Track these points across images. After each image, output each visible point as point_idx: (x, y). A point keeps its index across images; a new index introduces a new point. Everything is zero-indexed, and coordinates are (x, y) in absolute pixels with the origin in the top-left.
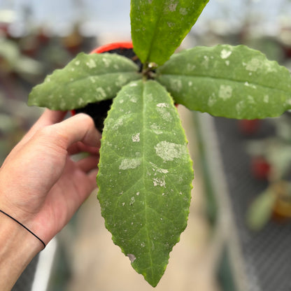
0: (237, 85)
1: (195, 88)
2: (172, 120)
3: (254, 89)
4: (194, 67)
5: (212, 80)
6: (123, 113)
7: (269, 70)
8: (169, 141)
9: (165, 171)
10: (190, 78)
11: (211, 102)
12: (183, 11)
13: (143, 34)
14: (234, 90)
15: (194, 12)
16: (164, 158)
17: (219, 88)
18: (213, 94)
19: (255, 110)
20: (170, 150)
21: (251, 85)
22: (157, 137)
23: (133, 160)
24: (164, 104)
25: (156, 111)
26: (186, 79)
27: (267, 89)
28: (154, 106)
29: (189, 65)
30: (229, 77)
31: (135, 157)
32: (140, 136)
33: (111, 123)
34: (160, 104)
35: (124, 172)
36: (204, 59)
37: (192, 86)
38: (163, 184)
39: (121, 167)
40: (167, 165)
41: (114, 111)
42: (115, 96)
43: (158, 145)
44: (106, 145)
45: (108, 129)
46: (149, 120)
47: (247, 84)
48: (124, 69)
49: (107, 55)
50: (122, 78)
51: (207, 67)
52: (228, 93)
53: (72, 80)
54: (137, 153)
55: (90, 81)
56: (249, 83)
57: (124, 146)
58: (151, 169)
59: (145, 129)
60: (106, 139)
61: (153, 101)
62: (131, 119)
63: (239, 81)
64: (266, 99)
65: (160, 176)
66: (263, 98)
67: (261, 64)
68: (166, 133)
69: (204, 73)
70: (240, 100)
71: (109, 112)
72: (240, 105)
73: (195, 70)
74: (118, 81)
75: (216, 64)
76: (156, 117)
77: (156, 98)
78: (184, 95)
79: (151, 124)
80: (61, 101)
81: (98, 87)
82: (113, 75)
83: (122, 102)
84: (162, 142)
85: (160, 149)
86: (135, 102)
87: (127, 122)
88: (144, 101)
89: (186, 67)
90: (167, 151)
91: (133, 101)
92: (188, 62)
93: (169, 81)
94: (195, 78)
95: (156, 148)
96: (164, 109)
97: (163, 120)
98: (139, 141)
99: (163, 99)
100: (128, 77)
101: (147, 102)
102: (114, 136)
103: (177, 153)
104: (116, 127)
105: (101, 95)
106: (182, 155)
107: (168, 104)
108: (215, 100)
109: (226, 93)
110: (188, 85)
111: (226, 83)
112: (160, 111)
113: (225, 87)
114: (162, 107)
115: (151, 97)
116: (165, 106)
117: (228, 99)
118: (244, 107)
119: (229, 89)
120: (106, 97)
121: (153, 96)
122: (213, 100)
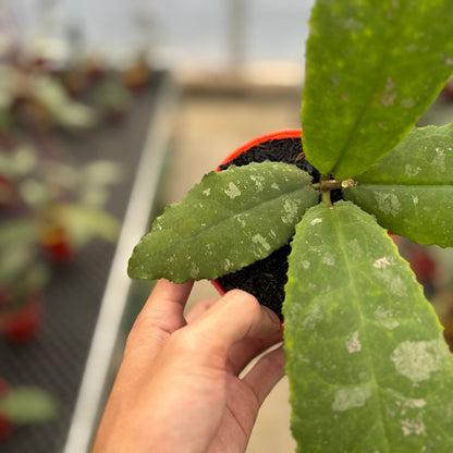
1: (425, 208)
2: (407, 292)
4: (419, 169)
6: (316, 292)
8: (414, 340)
9: (420, 403)
10: (413, 189)
12: (408, 103)
15: (426, 99)
16: (412, 377)
20: (419, 359)
22: (390, 335)
23: (357, 389)
24: (384, 260)
25: (374, 278)
28: (369, 269)
29: (408, 167)
31: (359, 382)
32: (360, 338)
33: (297, 314)
34: (378, 261)
35: (344, 415)
36: (435, 154)
37: (420, 205)
38: (421, 429)
39: (336, 406)
40: (421, 390)
41: (295, 284)
43: (396, 351)
44: (296, 359)
45: (296, 324)
46: (367, 300)
49: (253, 166)
50: (289, 207)
51: (443, 169)
53: (204, 225)
54: (362, 375)
57: (334, 363)
58: (393, 401)
59: (363, 319)
60: (294, 347)
62: (336, 305)
65: (413, 413)
68: (405, 322)
69: (439, 179)
71: (287, 287)
73: (420, 174)
74: (285, 214)
76: (379, 293)
77: (367, 248)
78: (406, 220)
79: (374, 309)
80: (190, 266)
81: (253, 235)
82: (272, 202)
83: (306, 265)
84: (403, 344)
85: (402, 359)
86: (333, 264)
87: (329, 313)
88: (346, 257)
89: (404, 171)
90: (415, 360)
91: (329, 263)
92: (405, 163)
93: (372, 196)
94: (423, 189)
95: (395, 360)
96: (389, 271)
97: (393, 296)
98: (359, 349)
99: (381, 248)
100: (299, 201)
101: (354, 258)
102: (310, 342)
103: (432, 361)
104: (310, 323)
105: (263, 248)
106: (443, 360)
107: (391, 258)
110: (412, 202)
112: (382, 276)
114: (384, 266)
115: (358, 247)
116: (389, 264)
120: (271, 250)
121: (361, 245)
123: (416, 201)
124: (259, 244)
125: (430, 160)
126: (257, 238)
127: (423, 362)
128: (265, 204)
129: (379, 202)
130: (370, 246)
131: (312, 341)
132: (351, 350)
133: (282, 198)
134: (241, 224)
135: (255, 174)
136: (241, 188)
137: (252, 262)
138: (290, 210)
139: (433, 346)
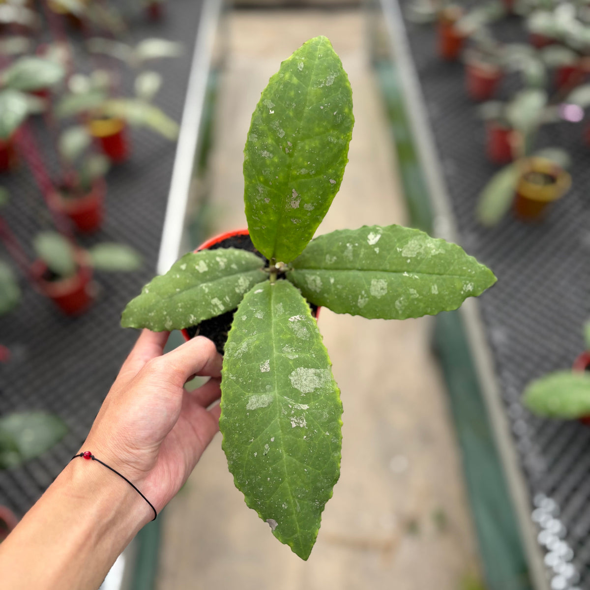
0: (393, 276)
1: (338, 286)
2: (309, 338)
3: (416, 279)
4: (335, 258)
5: (360, 274)
6: (247, 335)
7: (434, 252)
8: (307, 367)
9: (305, 407)
10: (331, 272)
11: (361, 302)
12: (309, 207)
13: (264, 232)
14: (390, 284)
15: (321, 205)
16: (302, 390)
17: (370, 284)
18: (363, 292)
19: (422, 305)
20: (309, 379)
21: (411, 275)
22: (291, 363)
23: (264, 395)
24: (298, 317)
25: (288, 328)
26: (327, 274)
27: (434, 277)
28: (286, 321)
29: (328, 257)
30: (381, 268)
31: (265, 392)
32: (270, 364)
33: (233, 349)
34: (293, 317)
35: (253, 412)
36: (346, 247)
37: (335, 284)
38: (304, 424)
39: (248, 407)
40: (307, 398)
41: (235, 331)
42: (235, 310)
43: (293, 373)
44: (228, 378)
45: (230, 356)
46: (280, 340)
47: (406, 274)
48: (246, 268)
49: (220, 251)
50: (243, 281)
51: (351, 258)
52: (382, 289)
53: (178, 290)
54: (268, 387)
55: (202, 290)
56: (408, 272)
57: (251, 378)
58: (286, 405)
59: (275, 353)
60: (228, 370)
61: (284, 313)
62: (257, 342)
63: (395, 272)
64: (435, 290)
65: (299, 413)
66: (430, 289)
67: (421, 246)
68: (303, 355)
69: (349, 266)
70: (399, 296)
71: (229, 333)
72: (400, 302)
73: (336, 262)
74: (239, 286)
75: (362, 252)
76: (289, 336)
77: (287, 309)
78: (326, 295)
79: (283, 347)
80: (166, 319)
81: (213, 298)
82: (231, 278)
83: (244, 318)
84: (298, 369)
85: (296, 378)
86: (262, 318)
87: (252, 347)
88: (272, 314)
89: (325, 259)
90: (305, 380)
91: (259, 317)
92: (327, 253)
93: (304, 277)
94: (337, 273)
95: (291, 378)
96: (299, 324)
97: (298, 339)
98: (268, 370)
99: (297, 309)
100: (251, 279)
101: (277, 315)
102: (237, 366)
103: (318, 381)
104: (239, 354)
105: (218, 308)
106: (325, 382)
107: (303, 316)
108: (367, 299)
109: (379, 289)
110: (329, 282)
111: (379, 276)
112: (293, 327)
113: (377, 282)
114: (296, 320)
115: (282, 308)
116: (300, 319)
117: (383, 296)
118: (406, 304)
119: (383, 283)
120: (224, 310)
121: (284, 307)
122: (363, 300)
123: (332, 281)
124: (216, 306)
125: (343, 252)
126: (215, 301)
127: (311, 381)
128: (225, 279)
129: (308, 282)
130: (290, 307)
131: (239, 365)
133: (239, 275)
134: (204, 291)
135: (220, 256)
136: (208, 266)
137: (210, 317)
138: (243, 284)
139: (321, 372)
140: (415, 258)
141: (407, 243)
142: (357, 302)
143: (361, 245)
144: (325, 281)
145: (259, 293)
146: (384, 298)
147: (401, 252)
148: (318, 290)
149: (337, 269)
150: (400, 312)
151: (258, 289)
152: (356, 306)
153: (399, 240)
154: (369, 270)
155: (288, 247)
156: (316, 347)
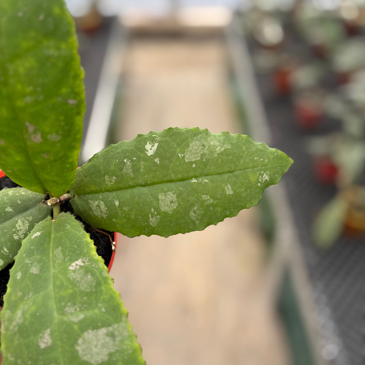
0: (180, 186)
1: (125, 208)
2: (96, 287)
3: (206, 183)
4: (114, 178)
5: (145, 190)
6: (22, 299)
7: (219, 149)
8: (96, 327)
10: (114, 194)
11: (153, 221)
12: (54, 137)
14: (179, 196)
17: (158, 200)
18: (152, 210)
20: (100, 343)
21: (200, 180)
22: (76, 327)
24: (79, 262)
25: (68, 280)
26: (111, 196)
27: (226, 176)
28: (65, 271)
29: (107, 178)
30: (165, 179)
32: (51, 334)
33: (8, 320)
34: (74, 264)
36: (124, 164)
37: (120, 207)
41: (11, 294)
42: (10, 265)
43: (80, 341)
44: (7, 358)
45: (7, 329)
46: (60, 300)
47: (194, 181)
48: (22, 209)
50: (21, 223)
51: (132, 175)
52: (172, 202)
56: (196, 177)
57: (30, 359)
61: (64, 260)
62: (34, 308)
63: (182, 180)
64: (229, 191)
66: (224, 190)
67: (204, 146)
68: (90, 313)
70: (192, 205)
71: (5, 297)
74: (17, 231)
76: (70, 291)
77: (67, 252)
79: (65, 306)
83: (19, 276)
84: (86, 333)
86: (38, 272)
87: (28, 316)
88: (51, 264)
89: (104, 181)
90: (96, 346)
91: (35, 272)
92: (105, 175)
94: (120, 193)
95: (78, 348)
96: (81, 271)
97: (81, 292)
98: (49, 344)
99: (78, 252)
100: (31, 218)
101: (56, 265)
102: (14, 343)
103: (111, 343)
104: (15, 326)
106: (122, 342)
107: (86, 259)
108: (158, 216)
109: (169, 203)
110: (115, 204)
111: (166, 189)
112: (74, 277)
113: (165, 195)
114: (78, 267)
115: (61, 254)
116: (82, 264)
117: (174, 211)
118: (202, 213)
119: (171, 196)
120: (4, 265)
121: (63, 252)
122: (154, 218)
123: (117, 203)
125: (121, 170)
127: (104, 345)
130: (70, 251)
131: (16, 342)
132: (43, 346)
133: (16, 218)
138: (22, 227)
139: (114, 330)
140: (201, 161)
141: (188, 146)
142: (148, 221)
143: (139, 158)
144: (110, 205)
145: (36, 237)
146: (176, 212)
147: (184, 157)
148: (105, 216)
149: (120, 189)
150: (197, 222)
151: (36, 232)
152: (148, 226)
153: (178, 145)
154: (153, 184)
155: (54, 182)
156: (106, 297)
